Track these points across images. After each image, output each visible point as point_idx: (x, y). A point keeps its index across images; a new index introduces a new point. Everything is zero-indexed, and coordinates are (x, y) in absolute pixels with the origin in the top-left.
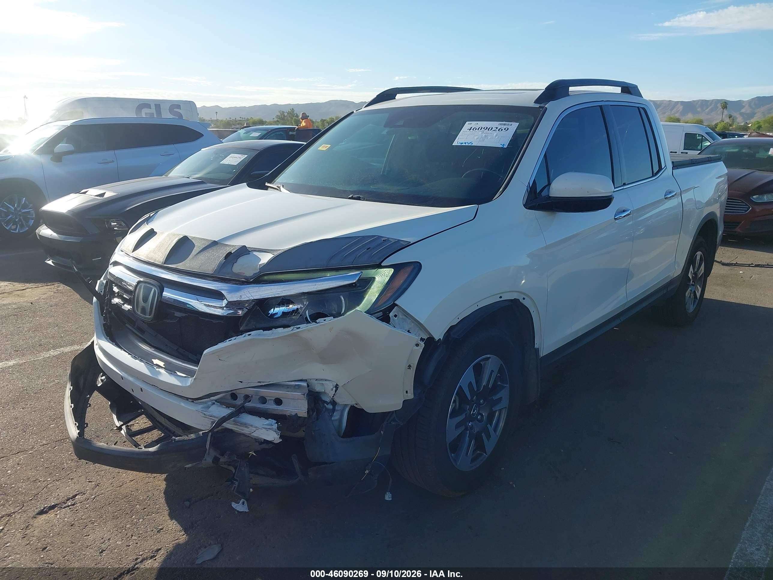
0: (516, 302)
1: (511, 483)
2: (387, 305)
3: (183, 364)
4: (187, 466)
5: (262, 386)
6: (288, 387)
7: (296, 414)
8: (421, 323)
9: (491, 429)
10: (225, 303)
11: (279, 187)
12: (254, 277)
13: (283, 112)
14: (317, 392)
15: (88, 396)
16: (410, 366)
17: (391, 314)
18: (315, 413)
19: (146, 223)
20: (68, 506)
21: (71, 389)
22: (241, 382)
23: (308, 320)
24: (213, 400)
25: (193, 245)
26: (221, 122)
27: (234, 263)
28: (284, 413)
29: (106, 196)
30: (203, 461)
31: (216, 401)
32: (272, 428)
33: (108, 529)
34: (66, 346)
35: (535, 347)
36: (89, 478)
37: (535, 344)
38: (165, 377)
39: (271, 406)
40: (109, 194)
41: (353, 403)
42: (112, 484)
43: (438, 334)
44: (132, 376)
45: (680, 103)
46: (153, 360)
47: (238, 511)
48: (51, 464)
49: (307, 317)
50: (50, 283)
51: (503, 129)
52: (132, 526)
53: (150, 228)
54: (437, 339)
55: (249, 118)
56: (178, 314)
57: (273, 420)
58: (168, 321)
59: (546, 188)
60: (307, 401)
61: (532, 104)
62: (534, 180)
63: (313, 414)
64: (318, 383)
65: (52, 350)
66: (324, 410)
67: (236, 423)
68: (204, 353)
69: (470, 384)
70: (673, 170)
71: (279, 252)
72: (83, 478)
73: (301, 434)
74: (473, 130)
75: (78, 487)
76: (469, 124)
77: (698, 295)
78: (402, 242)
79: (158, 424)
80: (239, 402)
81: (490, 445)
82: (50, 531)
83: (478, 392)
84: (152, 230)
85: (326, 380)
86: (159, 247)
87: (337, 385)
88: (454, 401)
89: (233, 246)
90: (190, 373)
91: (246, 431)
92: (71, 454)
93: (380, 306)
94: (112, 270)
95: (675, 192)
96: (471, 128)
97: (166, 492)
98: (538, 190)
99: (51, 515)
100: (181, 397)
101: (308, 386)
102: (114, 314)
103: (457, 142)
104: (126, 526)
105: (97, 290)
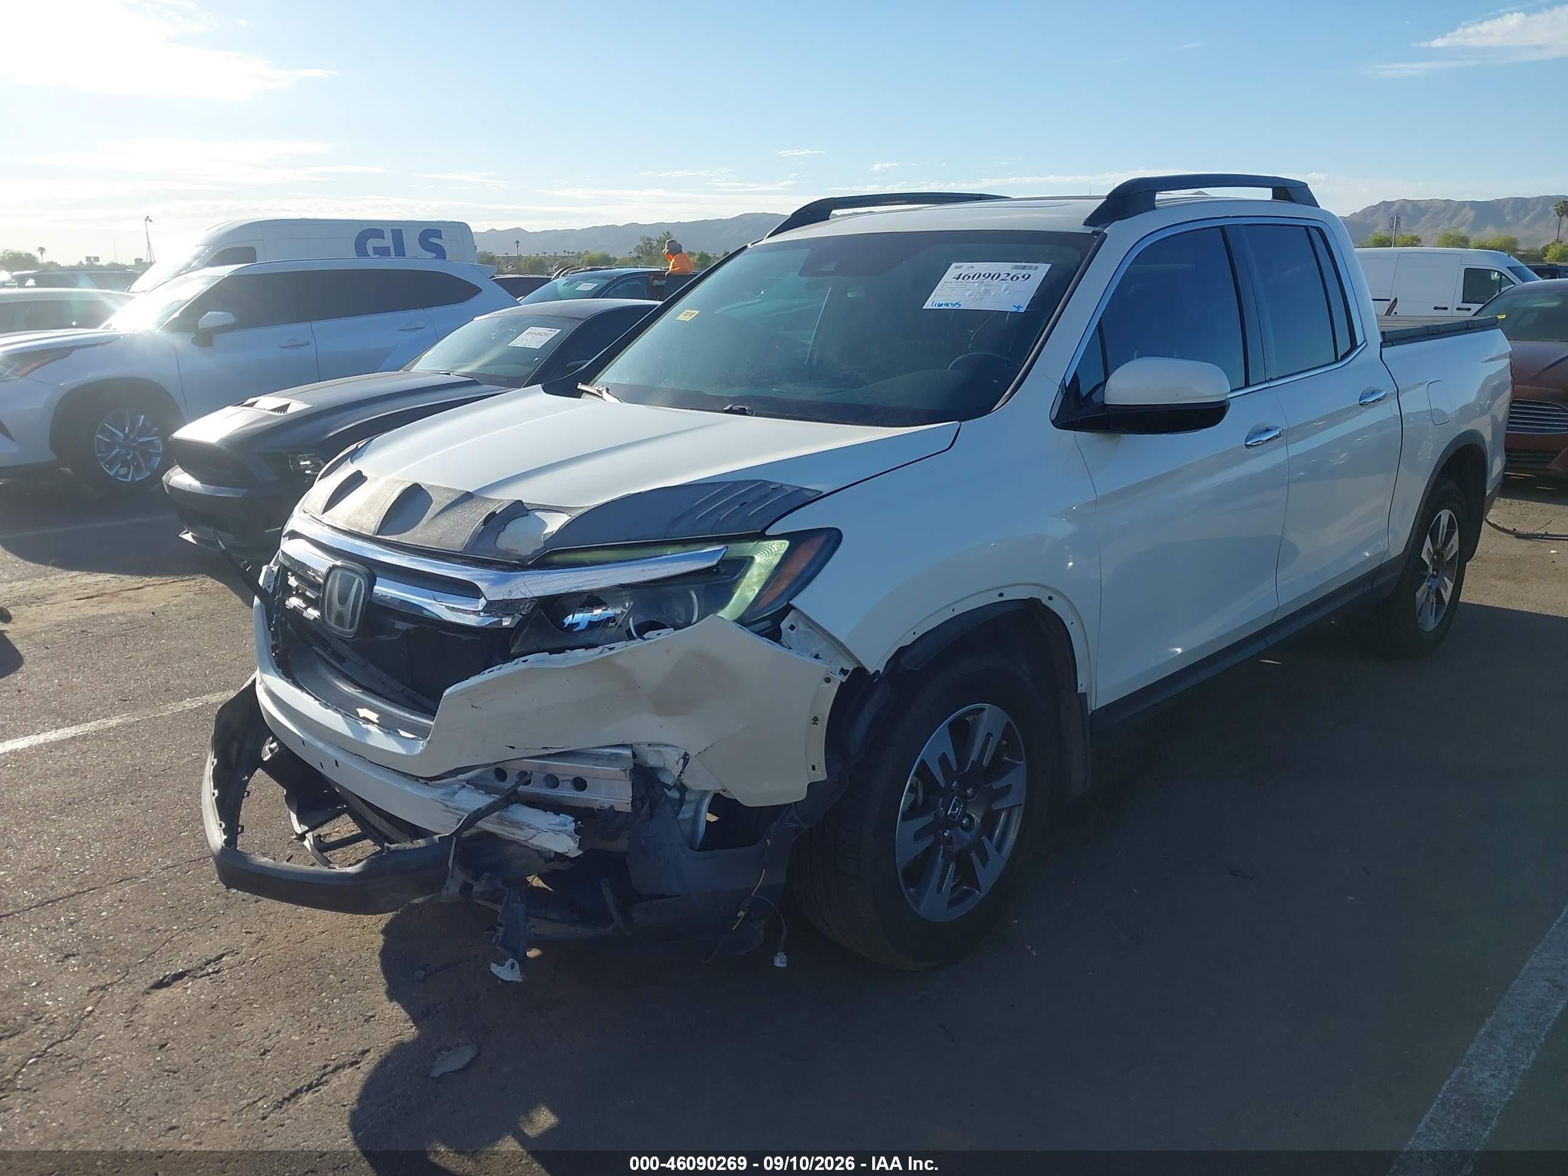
0: (1033, 605)
1: (1029, 948)
2: (775, 608)
3: (412, 717)
4: (416, 901)
5: (550, 755)
6: (597, 758)
7: (612, 806)
8: (840, 642)
9: (990, 847)
10: (482, 602)
11: (600, 392)
12: (533, 556)
13: (650, 239)
14: (652, 768)
15: (246, 778)
16: (815, 719)
17: (784, 625)
18: (647, 806)
19: (349, 460)
20: (208, 974)
21: (215, 764)
22: (513, 748)
23: (633, 635)
24: (461, 781)
25: (430, 501)
26: (526, 261)
27: (499, 532)
28: (590, 805)
29: (290, 411)
30: (444, 892)
31: (468, 782)
32: (566, 830)
33: (278, 1014)
34: (214, 692)
35: (1079, 691)
36: (246, 925)
37: (1079, 685)
38: (378, 738)
39: (566, 792)
40: (296, 406)
41: (718, 788)
42: (287, 937)
43: (875, 662)
44: (321, 739)
45: (1468, 203)
46: (358, 710)
47: (502, 980)
48: (179, 900)
49: (630, 629)
50: (187, 575)
51: (1020, 276)
52: (319, 1010)
53: (355, 470)
54: (871, 671)
55: (583, 253)
56: (401, 625)
57: (568, 816)
58: (384, 638)
59: (1101, 388)
60: (631, 783)
61: (1080, 228)
62: (1075, 373)
63: (643, 806)
64: (652, 751)
65: (188, 699)
66: (663, 800)
67: (502, 821)
68: (445, 694)
69: (943, 759)
70: (1383, 349)
71: (581, 512)
72: (236, 927)
73: (621, 844)
74: (963, 278)
75: (226, 941)
76: (956, 267)
77: (1447, 596)
78: (806, 492)
79: (371, 830)
80: (507, 784)
81: (988, 876)
82: (173, 1017)
83: (961, 773)
84: (359, 473)
85: (666, 745)
86: (369, 504)
87: (686, 754)
88: (913, 789)
89: (500, 501)
90: (421, 732)
91: (519, 835)
92: (216, 884)
93: (762, 609)
94: (289, 547)
95: (1382, 391)
96: (960, 275)
97: (384, 954)
98: (1084, 392)
99: (176, 989)
100: (405, 775)
101: (634, 756)
102: (290, 628)
103: (931, 303)
104: (309, 1011)
105: (261, 585)
